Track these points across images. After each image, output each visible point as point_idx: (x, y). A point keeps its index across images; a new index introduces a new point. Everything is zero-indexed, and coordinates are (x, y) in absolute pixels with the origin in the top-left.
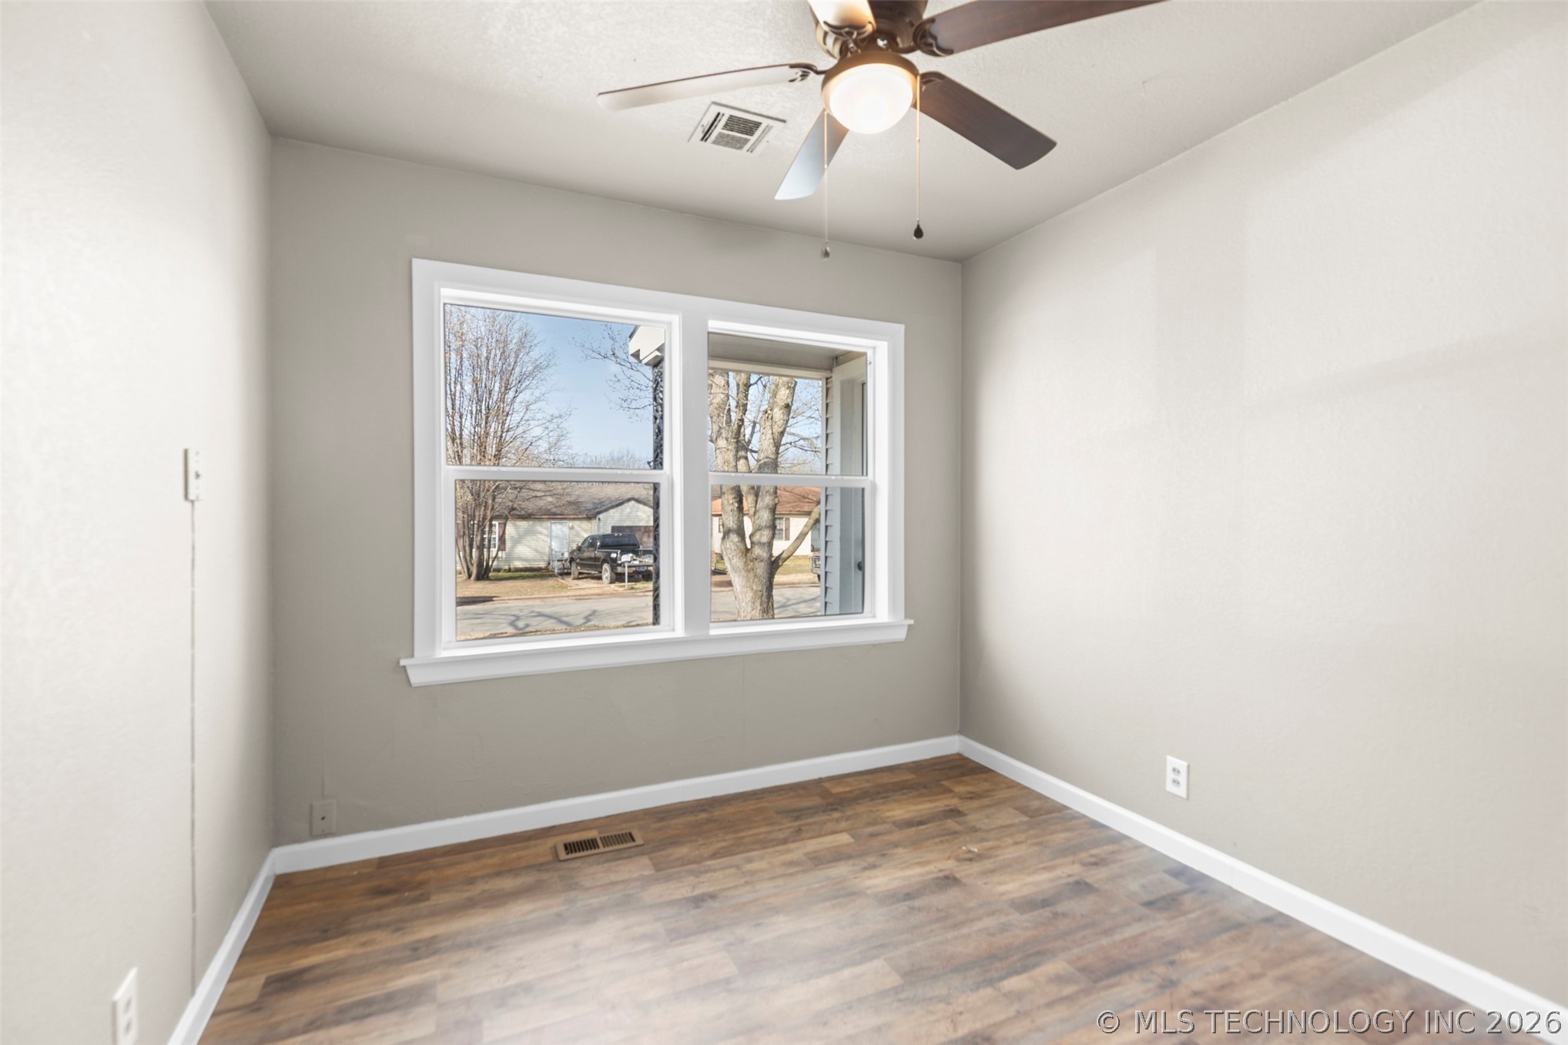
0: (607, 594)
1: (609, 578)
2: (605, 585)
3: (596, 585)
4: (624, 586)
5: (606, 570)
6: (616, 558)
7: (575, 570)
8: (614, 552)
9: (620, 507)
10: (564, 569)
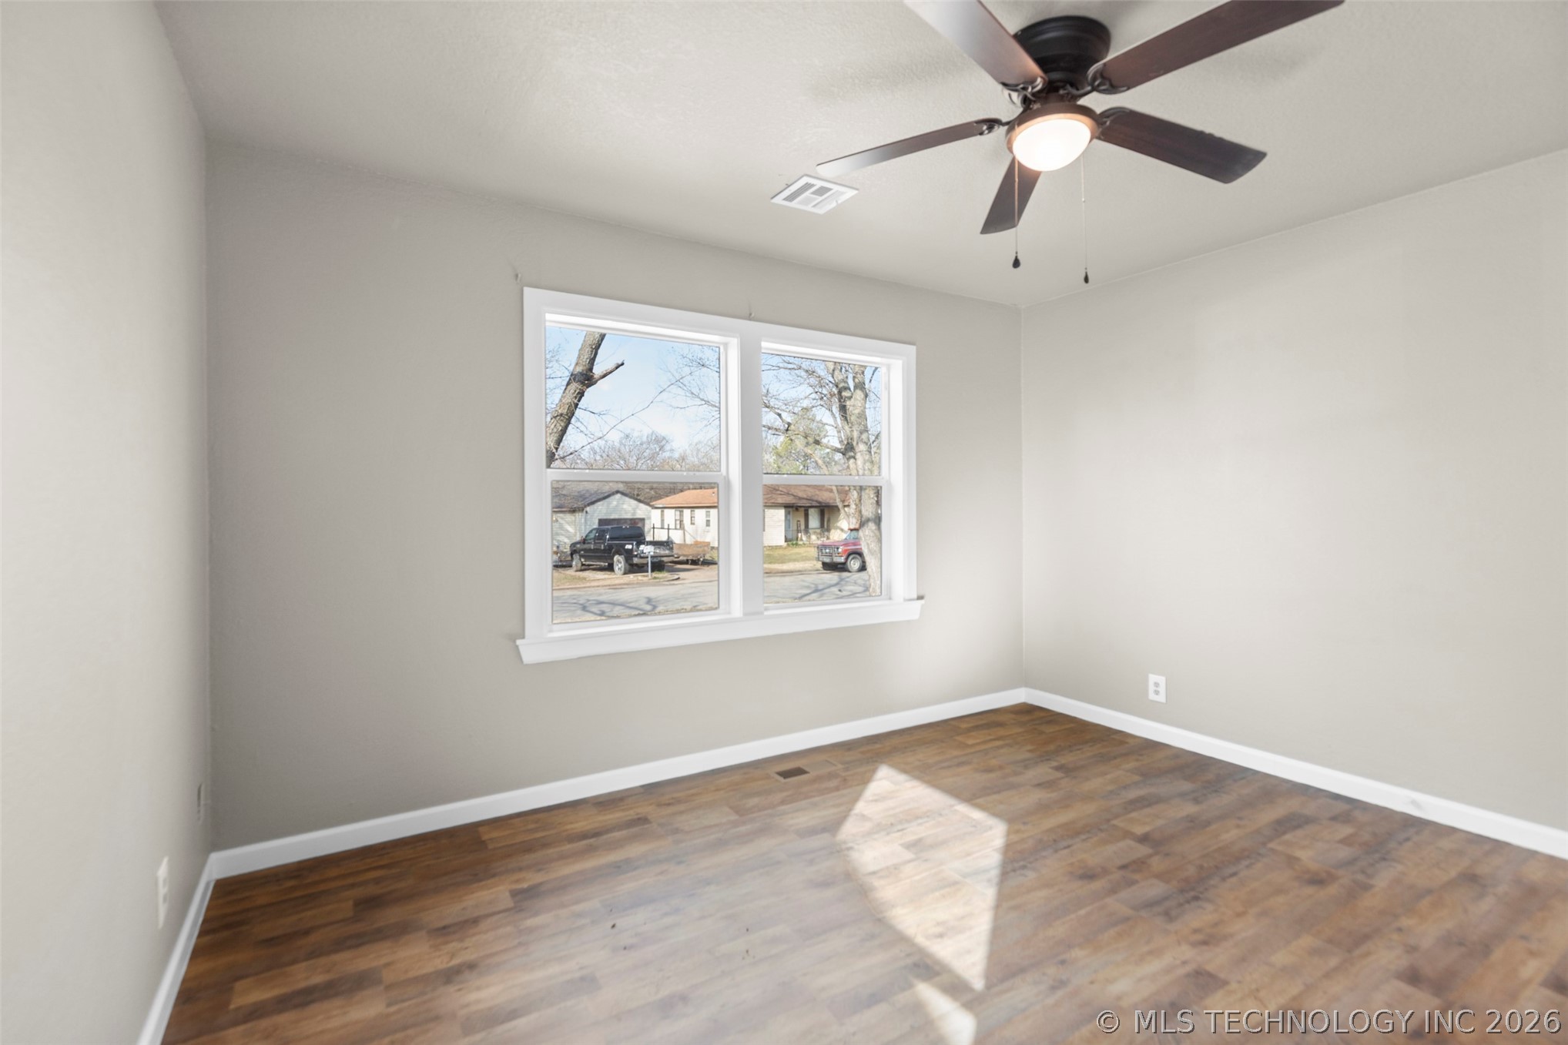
0: (633, 584)
1: (623, 569)
2: (618, 576)
3: (606, 576)
4: (647, 576)
5: (618, 561)
6: (632, 549)
7: (576, 562)
8: (629, 544)
9: (607, 500)
10: (561, 561)
